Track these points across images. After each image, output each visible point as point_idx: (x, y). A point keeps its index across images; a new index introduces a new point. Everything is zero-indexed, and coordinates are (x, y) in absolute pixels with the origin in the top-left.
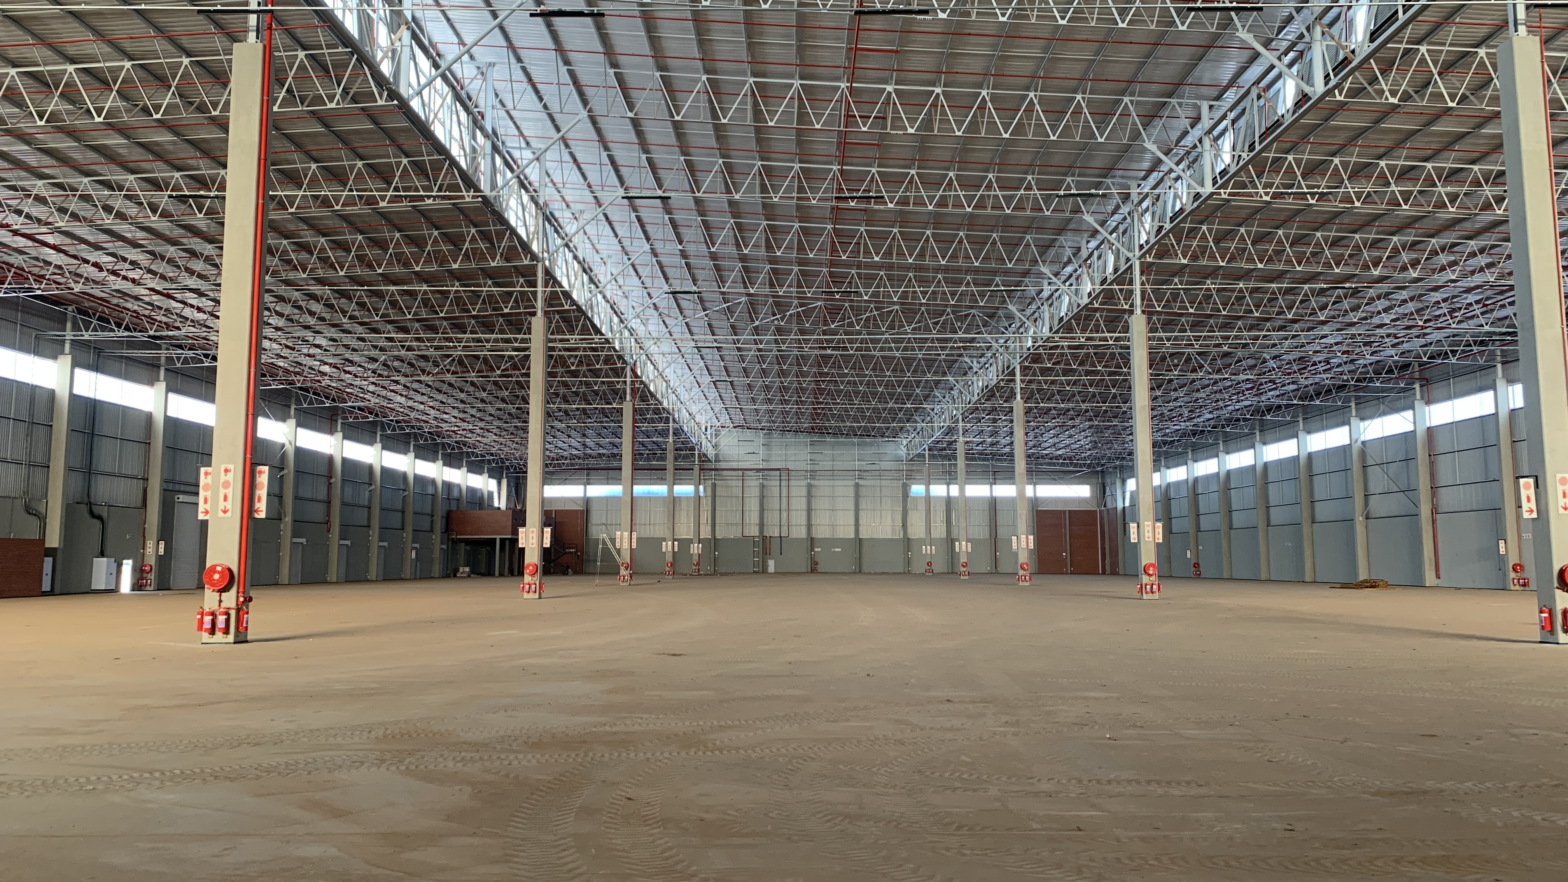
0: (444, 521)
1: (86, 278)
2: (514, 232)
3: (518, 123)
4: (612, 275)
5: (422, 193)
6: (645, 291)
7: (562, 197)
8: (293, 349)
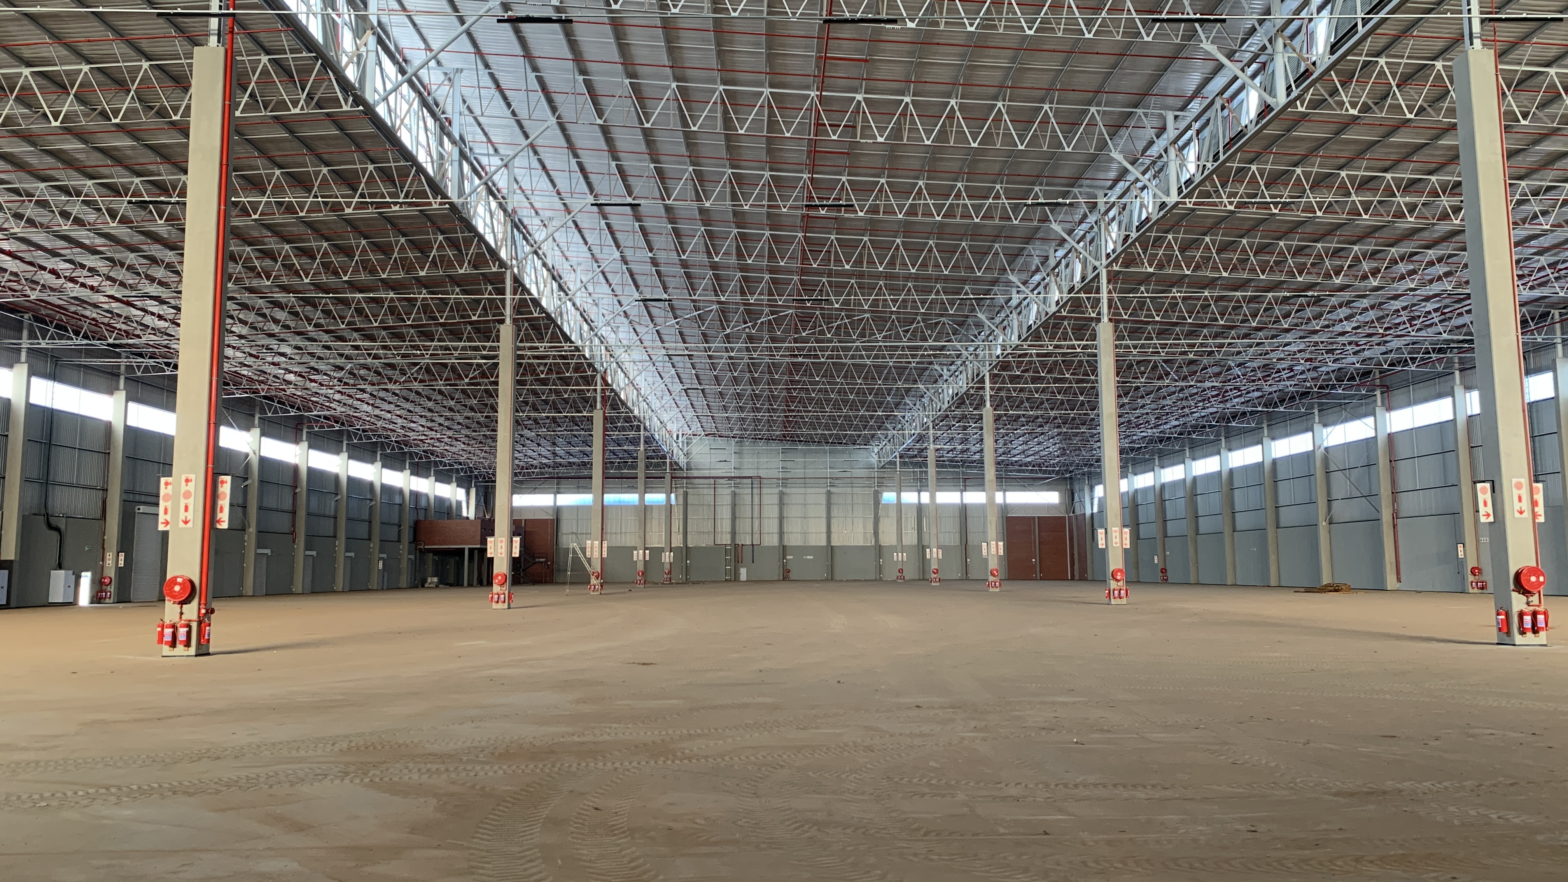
0: (412, 532)
1: (43, 286)
2: (481, 239)
3: (486, 129)
4: (582, 282)
5: (388, 200)
6: (615, 299)
7: (531, 204)
8: (257, 357)
